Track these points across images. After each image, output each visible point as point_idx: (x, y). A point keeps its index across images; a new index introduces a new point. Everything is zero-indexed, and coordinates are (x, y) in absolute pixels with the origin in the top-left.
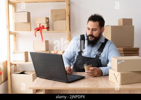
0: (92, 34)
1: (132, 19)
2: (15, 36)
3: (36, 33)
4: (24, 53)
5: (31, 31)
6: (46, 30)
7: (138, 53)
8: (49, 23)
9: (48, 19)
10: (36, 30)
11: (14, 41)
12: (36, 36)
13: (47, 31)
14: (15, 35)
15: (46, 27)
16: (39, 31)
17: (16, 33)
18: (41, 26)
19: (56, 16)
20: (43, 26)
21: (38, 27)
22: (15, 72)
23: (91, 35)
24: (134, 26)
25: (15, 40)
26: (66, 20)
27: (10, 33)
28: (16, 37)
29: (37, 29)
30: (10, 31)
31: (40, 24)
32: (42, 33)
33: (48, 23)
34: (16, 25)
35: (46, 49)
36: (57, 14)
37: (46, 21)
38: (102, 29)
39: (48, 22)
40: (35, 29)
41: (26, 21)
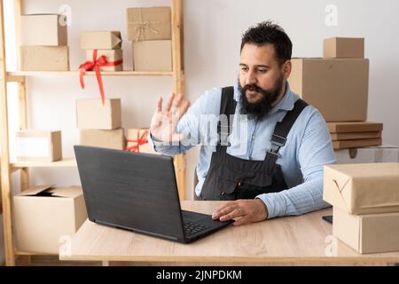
0: (254, 81)
1: (363, 39)
2: (23, 83)
3: (84, 77)
4: (50, 136)
5: (69, 70)
6: (112, 68)
7: (380, 138)
8: (122, 48)
9: (120, 37)
10: (84, 70)
11: (20, 98)
12: (83, 86)
13: (117, 70)
14: (23, 81)
15: (112, 59)
16: (94, 73)
17: (24, 77)
18: (98, 57)
19: (142, 28)
20: (104, 57)
21: (90, 59)
22: (23, 190)
23: (254, 86)
24: (367, 61)
25: (24, 98)
26: (171, 39)
27: (8, 76)
28: (25, 89)
29: (87, 67)
30: (8, 70)
31: (95, 51)
32: (102, 77)
33: (118, 48)
34: (25, 52)
35: (113, 125)
36: (144, 23)
37: (113, 41)
38: (284, 66)
39: (120, 44)
40: (81, 67)
41: (55, 43)
